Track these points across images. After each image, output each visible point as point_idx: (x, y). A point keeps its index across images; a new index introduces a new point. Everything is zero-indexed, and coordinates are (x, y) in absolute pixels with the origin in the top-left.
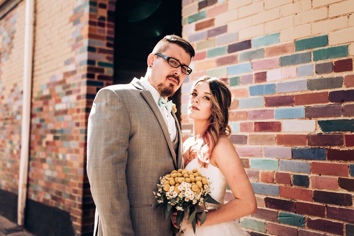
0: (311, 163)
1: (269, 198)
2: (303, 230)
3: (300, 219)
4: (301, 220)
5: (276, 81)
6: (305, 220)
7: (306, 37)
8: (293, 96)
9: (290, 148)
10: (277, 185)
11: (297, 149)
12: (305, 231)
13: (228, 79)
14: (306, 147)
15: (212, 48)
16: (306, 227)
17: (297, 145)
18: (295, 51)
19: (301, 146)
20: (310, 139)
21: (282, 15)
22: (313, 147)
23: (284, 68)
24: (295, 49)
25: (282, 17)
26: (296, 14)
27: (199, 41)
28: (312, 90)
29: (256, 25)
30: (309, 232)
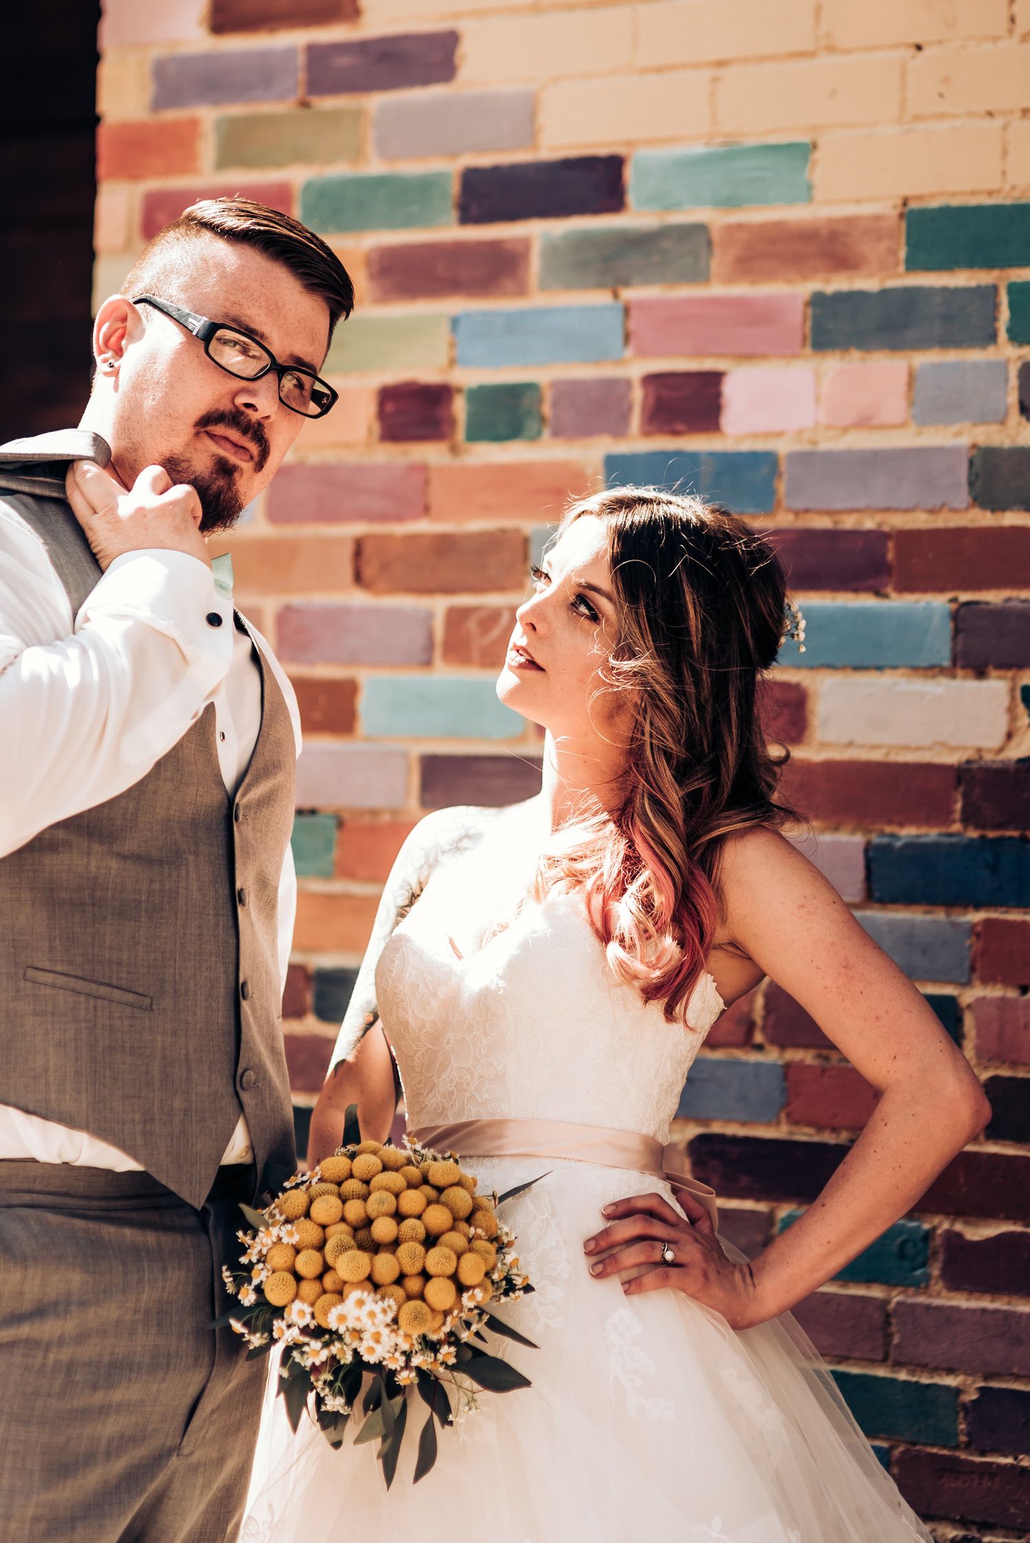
0: (973, 926)
1: (721, 1138)
2: (921, 1299)
3: (904, 1243)
4: (910, 1248)
5: (780, 434)
6: (932, 1244)
7: (973, 193)
8: (879, 537)
9: (859, 839)
10: (772, 1056)
11: (898, 844)
12: (928, 1308)
13: (459, 390)
14: (950, 835)
15: (339, 170)
16: (933, 1282)
17: (902, 824)
18: (902, 268)
19: (923, 830)
20: (977, 791)
21: (828, 35)
22: (992, 834)
23: (832, 364)
24: (903, 253)
25: (831, 49)
26: (919, 48)
27: (236, 110)
28: (996, 506)
29: (659, 70)
30: (951, 1308)
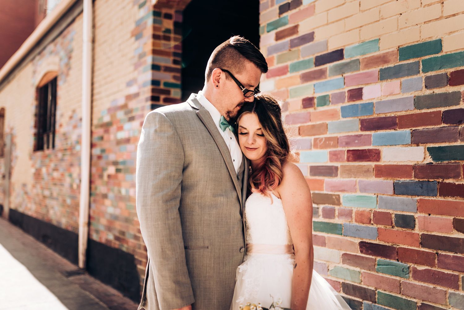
0: (417, 200)
1: (365, 242)
2: (408, 281)
3: (403, 269)
4: (405, 270)
5: (374, 99)
6: (410, 269)
7: (413, 42)
8: (395, 117)
9: (392, 181)
10: (375, 226)
11: (400, 182)
12: (409, 283)
13: (316, 98)
14: (412, 180)
15: (296, 61)
16: (410, 278)
17: (401, 178)
18: (398, 61)
19: (406, 179)
20: (417, 170)
21: (382, 16)
22: (421, 180)
23: (384, 83)
24: (398, 58)
25: (382, 19)
26: (401, 14)
27: (279, 53)
28: (420, 109)
29: (349, 31)
30: (414, 284)
